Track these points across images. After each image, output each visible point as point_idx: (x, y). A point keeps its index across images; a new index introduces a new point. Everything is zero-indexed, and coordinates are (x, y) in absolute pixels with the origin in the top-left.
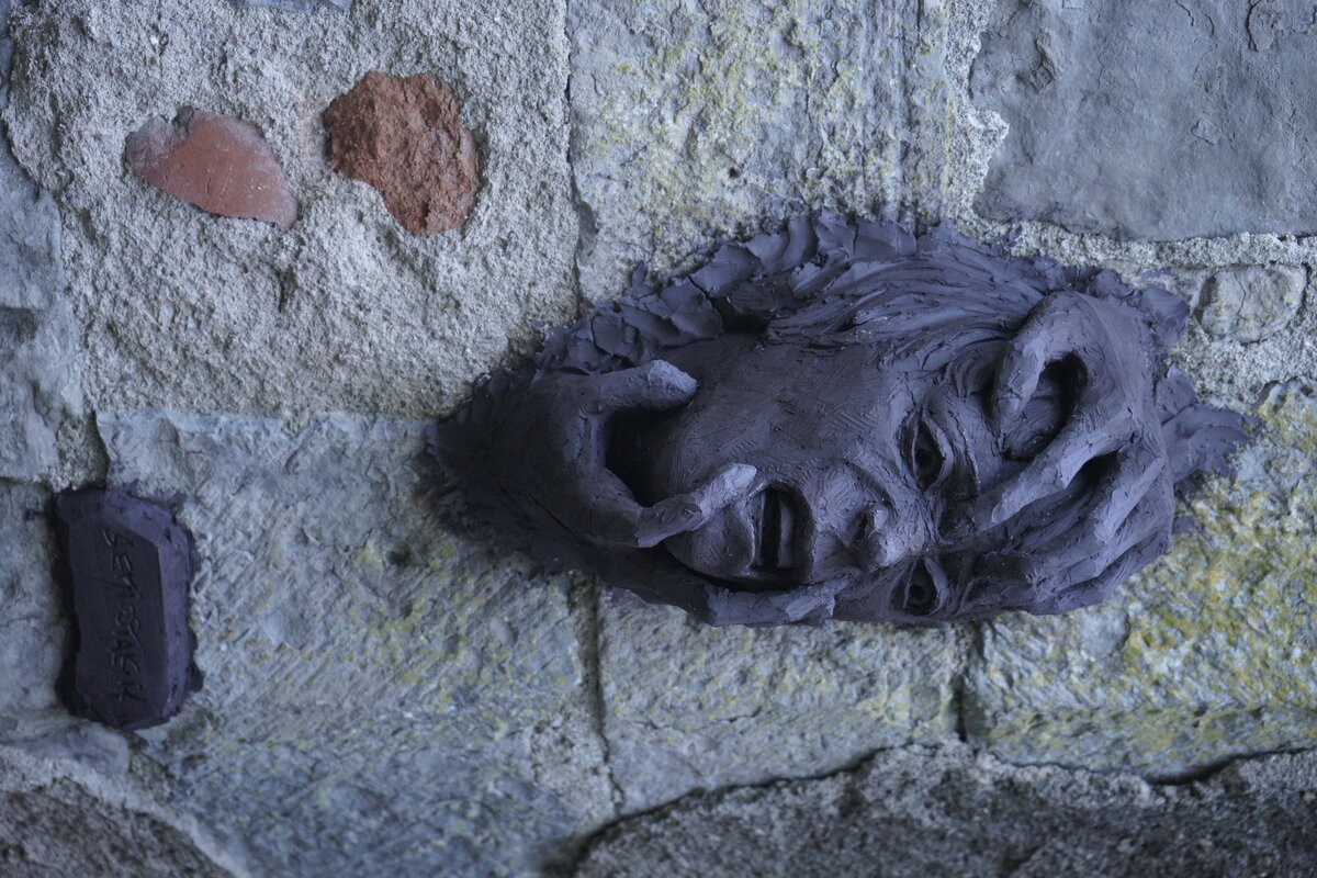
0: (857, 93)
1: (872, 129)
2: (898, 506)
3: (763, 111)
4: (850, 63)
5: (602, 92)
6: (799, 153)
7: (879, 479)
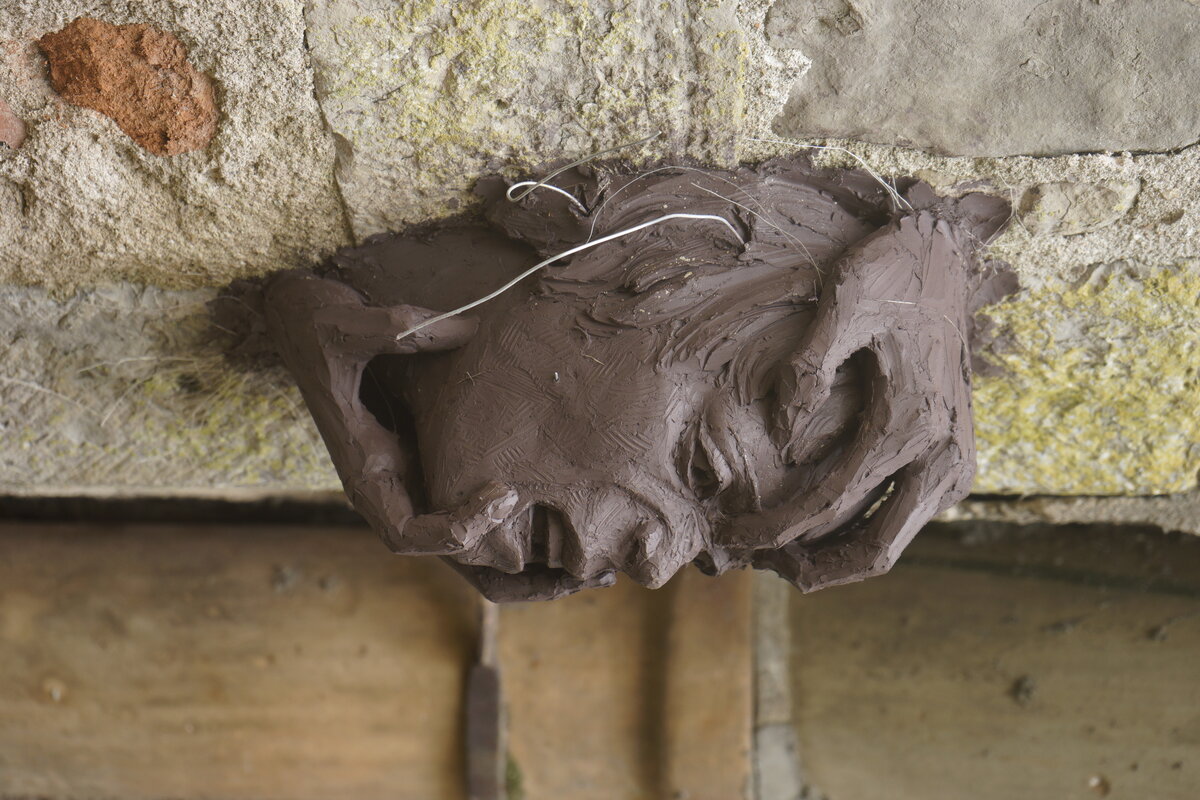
0: (635, 42)
1: (654, 71)
2: (672, 522)
3: (530, 58)
4: (626, 16)
5: (345, 45)
6: (573, 90)
7: (652, 499)
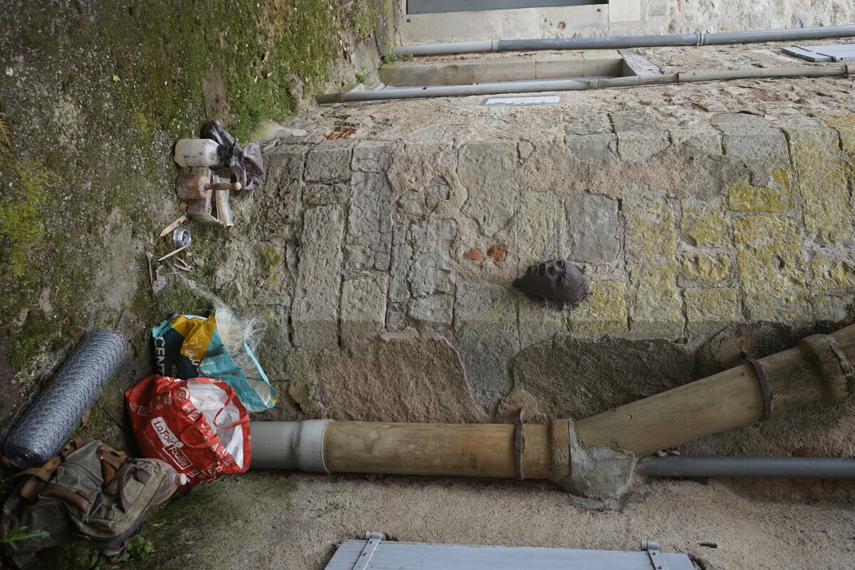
0: (552, 246)
3: (541, 248)
4: (551, 243)
5: (521, 246)
6: (545, 253)
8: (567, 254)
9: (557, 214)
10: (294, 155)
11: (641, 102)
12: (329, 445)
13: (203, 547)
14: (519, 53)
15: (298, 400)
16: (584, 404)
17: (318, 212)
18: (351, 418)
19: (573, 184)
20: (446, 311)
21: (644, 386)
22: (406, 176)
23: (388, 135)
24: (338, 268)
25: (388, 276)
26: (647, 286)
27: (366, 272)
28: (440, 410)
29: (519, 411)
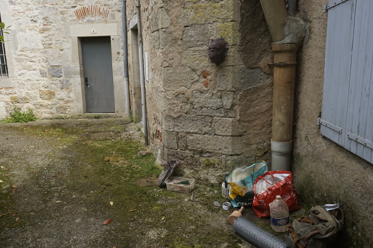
6: (205, 56)
8: (206, 47)
9: (190, 52)
10: (168, 153)
11: (147, 20)
12: (281, 140)
13: (322, 189)
14: (129, 70)
15: (263, 152)
16: (266, 39)
17: (189, 144)
18: (271, 132)
19: (179, 45)
20: (228, 94)
21: (259, 15)
22: (176, 110)
23: (160, 117)
24: (211, 136)
25: (214, 117)
26: (219, 14)
27: (213, 126)
28: (268, 96)
29: (269, 65)
